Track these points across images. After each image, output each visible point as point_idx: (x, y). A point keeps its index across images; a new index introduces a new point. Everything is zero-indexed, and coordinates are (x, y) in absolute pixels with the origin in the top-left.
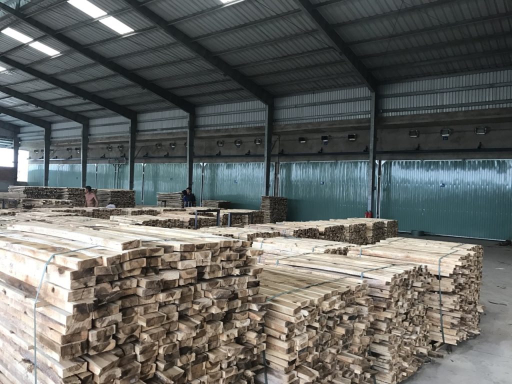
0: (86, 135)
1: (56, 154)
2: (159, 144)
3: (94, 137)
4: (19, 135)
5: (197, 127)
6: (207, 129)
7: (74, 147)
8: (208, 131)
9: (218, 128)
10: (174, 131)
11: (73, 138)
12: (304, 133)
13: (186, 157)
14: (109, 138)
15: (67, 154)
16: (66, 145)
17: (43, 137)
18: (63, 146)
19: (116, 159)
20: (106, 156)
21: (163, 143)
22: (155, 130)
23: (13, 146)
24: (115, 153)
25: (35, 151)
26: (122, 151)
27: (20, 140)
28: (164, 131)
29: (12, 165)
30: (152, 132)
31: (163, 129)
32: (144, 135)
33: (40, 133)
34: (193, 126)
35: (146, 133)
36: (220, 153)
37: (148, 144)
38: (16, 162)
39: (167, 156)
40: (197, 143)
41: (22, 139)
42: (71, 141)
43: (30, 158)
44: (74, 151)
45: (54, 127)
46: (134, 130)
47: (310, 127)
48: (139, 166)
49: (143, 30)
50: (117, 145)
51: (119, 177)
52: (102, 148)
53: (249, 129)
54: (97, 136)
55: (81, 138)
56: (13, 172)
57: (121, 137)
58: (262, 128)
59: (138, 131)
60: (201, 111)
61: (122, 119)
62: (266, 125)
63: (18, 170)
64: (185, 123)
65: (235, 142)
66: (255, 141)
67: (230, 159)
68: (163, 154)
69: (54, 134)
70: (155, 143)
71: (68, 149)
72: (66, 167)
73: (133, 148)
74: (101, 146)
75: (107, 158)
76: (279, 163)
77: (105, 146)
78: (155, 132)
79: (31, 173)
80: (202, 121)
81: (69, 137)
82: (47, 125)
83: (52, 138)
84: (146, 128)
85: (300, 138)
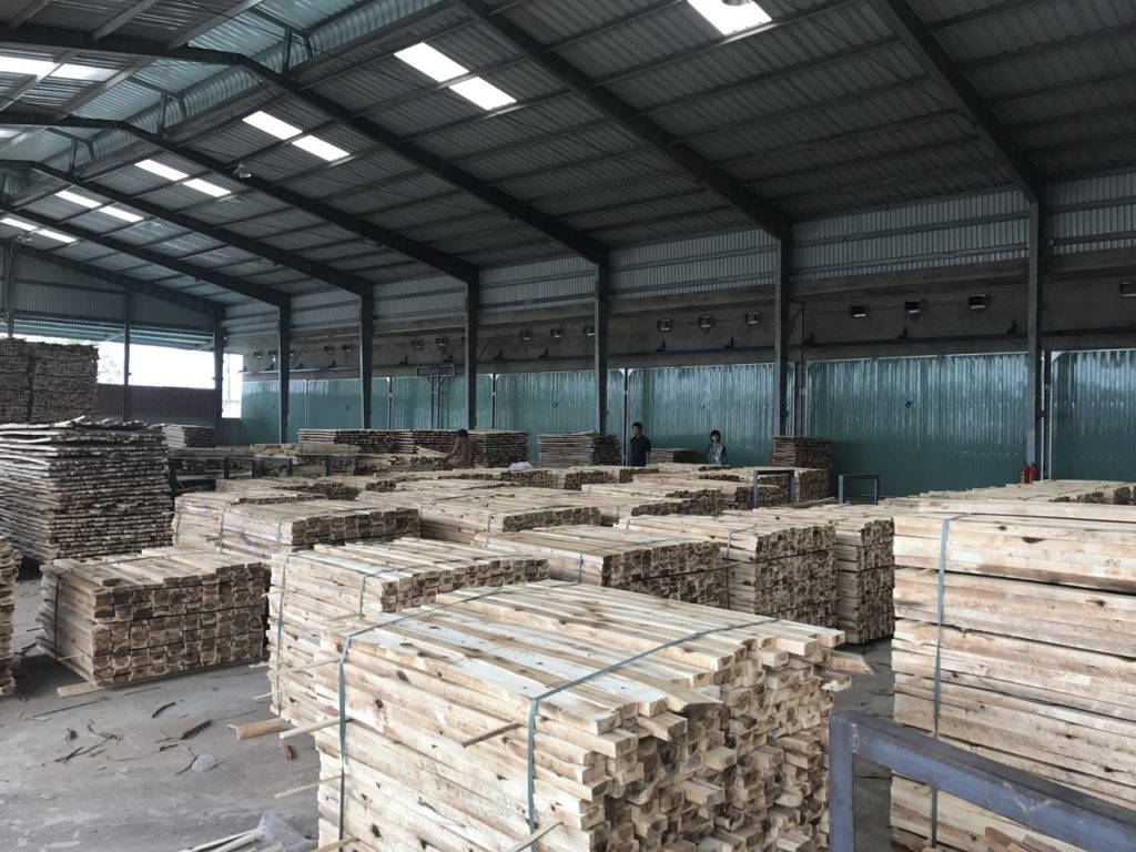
0: (369, 317)
1: (300, 360)
2: (526, 331)
3: (386, 321)
4: (225, 323)
5: (614, 292)
6: (637, 295)
7: (339, 345)
8: (641, 301)
9: (663, 293)
10: (562, 303)
11: (340, 326)
12: (861, 297)
13: (593, 357)
14: (419, 322)
15: (324, 359)
16: (323, 341)
17: (275, 325)
18: (316, 342)
19: (433, 365)
20: (411, 361)
21: (536, 330)
22: (521, 303)
23: (213, 345)
24: (430, 354)
25: (255, 354)
26: (443, 349)
27: (225, 332)
28: (541, 305)
29: (211, 385)
30: (509, 309)
31: (537, 301)
32: (496, 314)
33: (269, 317)
34: (606, 292)
35: (500, 310)
36: (664, 345)
37: (501, 332)
38: (219, 378)
39: (544, 357)
40: (612, 326)
41: (231, 330)
42: (334, 331)
43: (245, 370)
44: (340, 352)
45: (298, 302)
46: (475, 305)
47: (880, 283)
48: (487, 378)
49: (537, 99)
50: (433, 337)
51: (440, 402)
52: (401, 344)
53: (732, 292)
54: (392, 320)
55: (359, 324)
56: (213, 398)
57: (444, 319)
58: (769, 289)
59: (482, 307)
60: (623, 259)
61: (447, 281)
62: (776, 280)
63: (225, 397)
64: (589, 284)
65: (700, 321)
66: (746, 318)
67: (686, 357)
68: (536, 352)
69: (298, 318)
70: (517, 331)
71: (326, 349)
72: (322, 386)
73: (473, 342)
74: (398, 340)
75: (414, 365)
76: (803, 363)
77: (408, 340)
78: (520, 308)
79: (247, 401)
80: (625, 280)
81: (330, 323)
82: (281, 298)
83: (294, 326)
84: (499, 300)
85: (853, 308)
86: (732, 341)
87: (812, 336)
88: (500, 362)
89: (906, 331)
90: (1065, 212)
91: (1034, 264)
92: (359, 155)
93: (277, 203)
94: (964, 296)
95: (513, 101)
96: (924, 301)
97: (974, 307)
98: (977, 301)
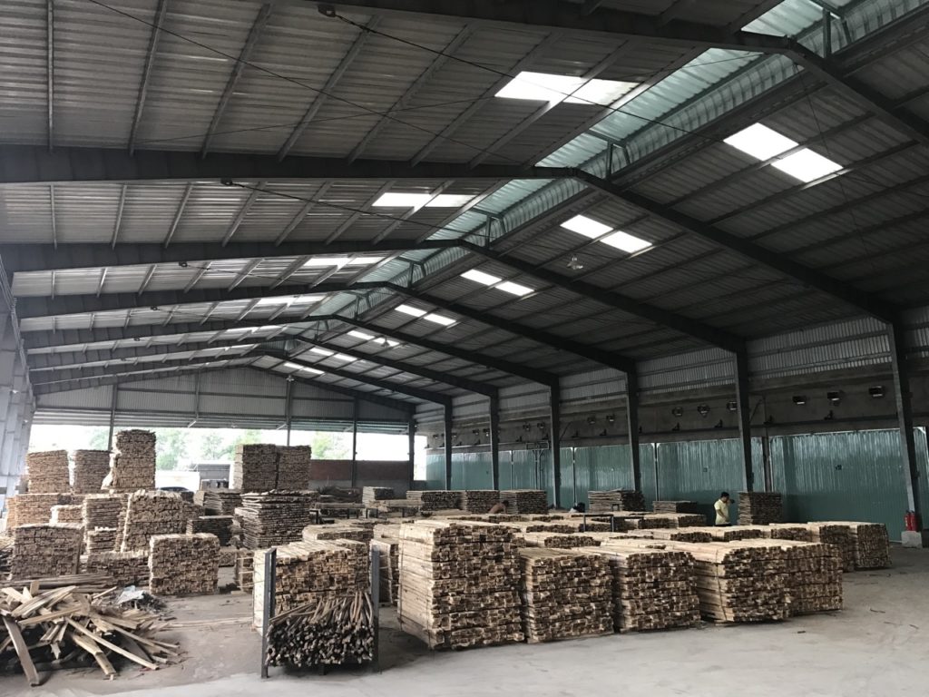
0: (495, 411)
1: (460, 440)
2: (592, 418)
3: (506, 413)
4: (416, 416)
5: (641, 390)
6: (655, 392)
7: (481, 429)
8: (657, 396)
9: (671, 390)
10: (610, 398)
11: (480, 416)
12: (799, 390)
13: (627, 435)
14: (524, 413)
15: (473, 438)
16: (470, 427)
17: (443, 417)
18: (468, 427)
19: (536, 443)
20: (524, 439)
21: (598, 416)
22: (584, 399)
23: (408, 431)
24: (534, 435)
25: (434, 436)
26: (543, 431)
27: (416, 422)
28: (596, 400)
29: (407, 458)
30: (579, 402)
31: (593, 397)
32: (571, 406)
33: (440, 412)
34: (634, 390)
35: (574, 403)
36: (678, 426)
37: (576, 418)
38: (412, 454)
39: (604, 435)
40: (640, 412)
41: (418, 421)
42: (477, 420)
43: (428, 446)
44: (482, 433)
45: (457, 401)
46: (557, 401)
47: (803, 382)
48: (569, 450)
49: (542, 289)
50: (536, 423)
51: (542, 467)
52: (518, 428)
53: (713, 389)
54: (510, 412)
55: (489, 415)
56: (408, 467)
57: (540, 411)
58: (731, 387)
59: (561, 402)
60: (645, 367)
61: (537, 386)
62: (736, 381)
63: (415, 463)
64: (622, 385)
65: (699, 409)
66: (728, 406)
67: (693, 434)
68: (599, 431)
69: (457, 412)
70: (586, 417)
71: (474, 432)
72: (472, 457)
73: (557, 425)
74: (516, 425)
75: (525, 442)
76: (768, 438)
77: (521, 425)
78: (583, 402)
79: (430, 468)
80: (646, 382)
81: (474, 415)
82: (447, 401)
83: (454, 417)
84: (572, 397)
85: (794, 398)
86: (721, 422)
87: (771, 418)
88: (577, 439)
89: (831, 413)
90: (917, 329)
91: (895, 366)
92: (461, 322)
93: (422, 349)
94: (865, 388)
95: (532, 290)
96: (841, 392)
97: (874, 395)
98: (877, 391)
